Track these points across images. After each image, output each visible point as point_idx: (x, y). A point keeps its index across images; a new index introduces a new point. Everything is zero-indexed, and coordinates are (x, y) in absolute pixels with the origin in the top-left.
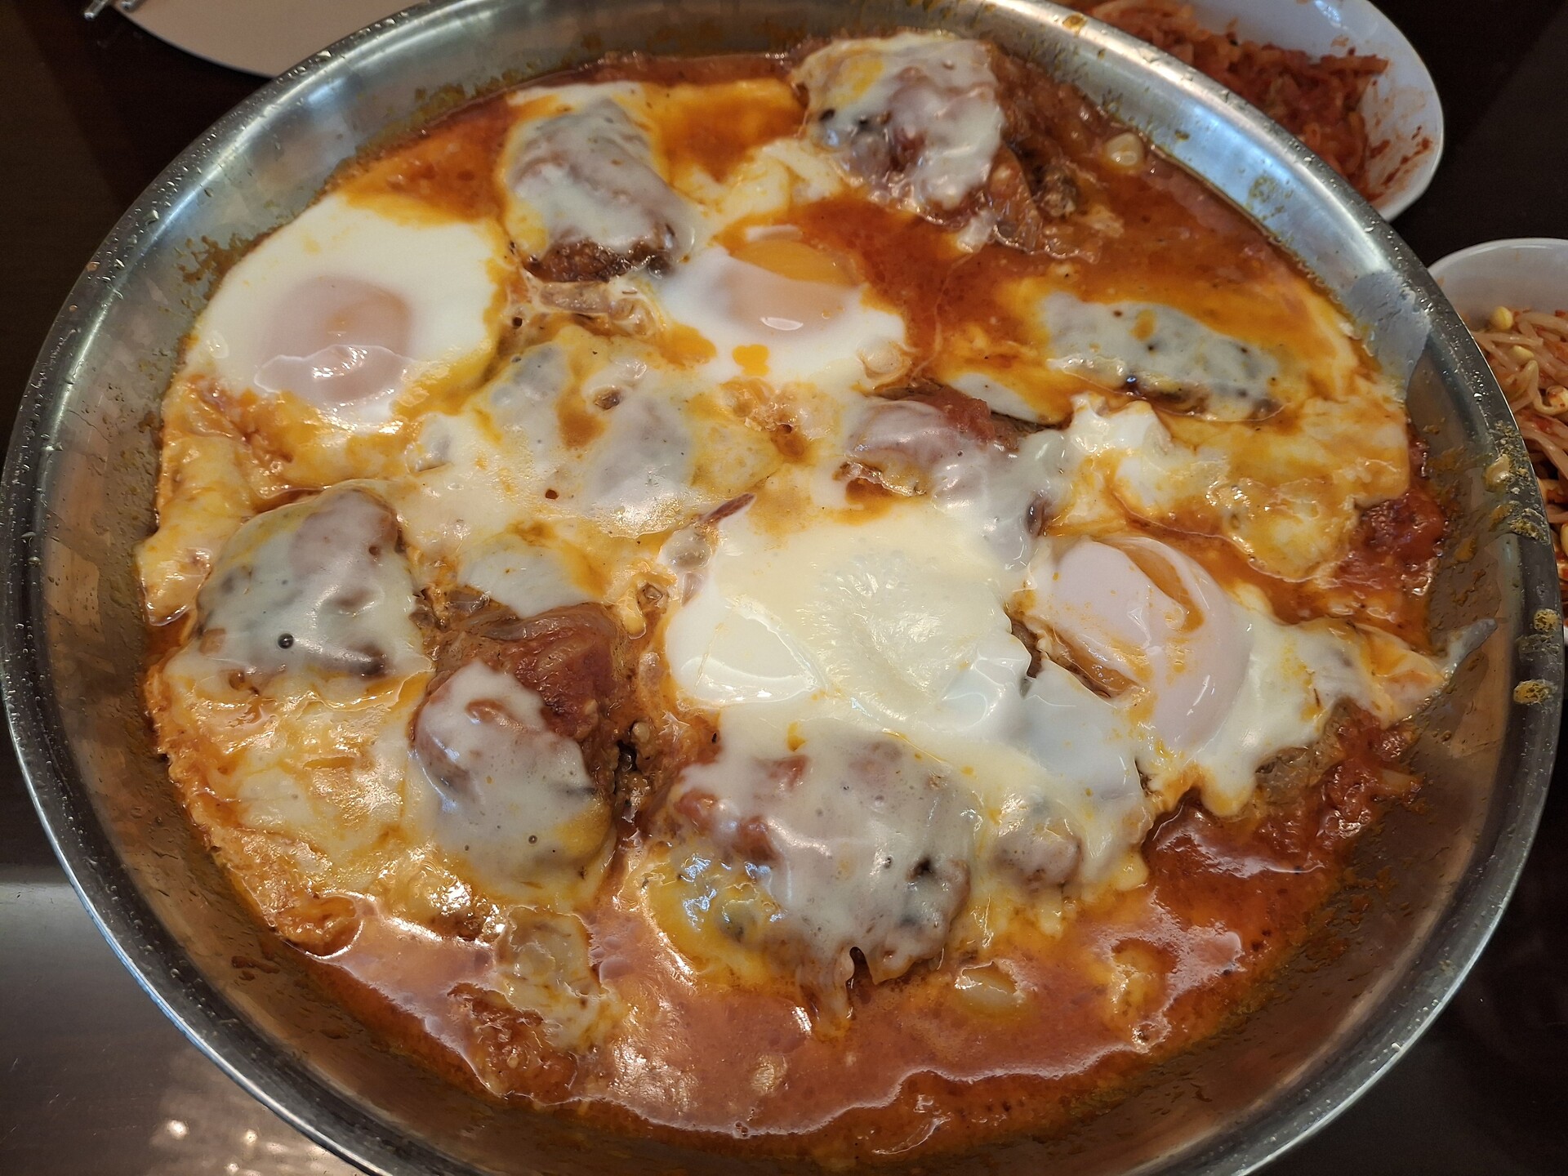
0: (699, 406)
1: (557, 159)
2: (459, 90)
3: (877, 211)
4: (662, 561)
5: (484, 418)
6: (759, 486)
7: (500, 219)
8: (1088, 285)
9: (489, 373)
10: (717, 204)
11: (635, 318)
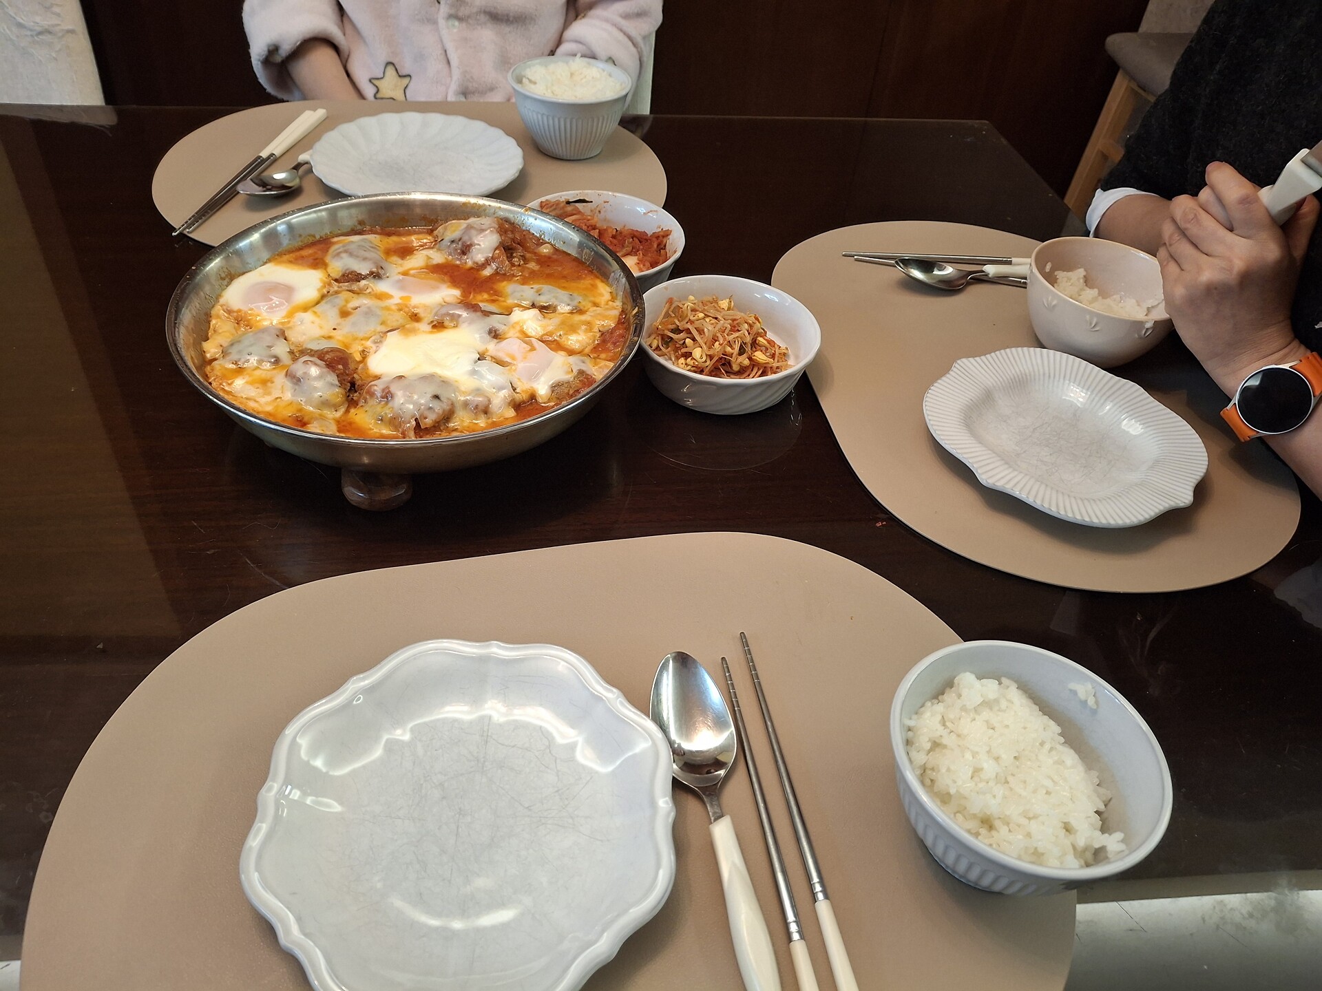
0: (387, 308)
1: (346, 251)
2: (314, 236)
3: (457, 266)
4: (369, 343)
5: (315, 313)
6: (404, 326)
7: (325, 269)
8: (524, 281)
9: (318, 303)
10: (401, 265)
11: (368, 291)
